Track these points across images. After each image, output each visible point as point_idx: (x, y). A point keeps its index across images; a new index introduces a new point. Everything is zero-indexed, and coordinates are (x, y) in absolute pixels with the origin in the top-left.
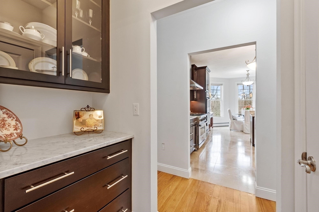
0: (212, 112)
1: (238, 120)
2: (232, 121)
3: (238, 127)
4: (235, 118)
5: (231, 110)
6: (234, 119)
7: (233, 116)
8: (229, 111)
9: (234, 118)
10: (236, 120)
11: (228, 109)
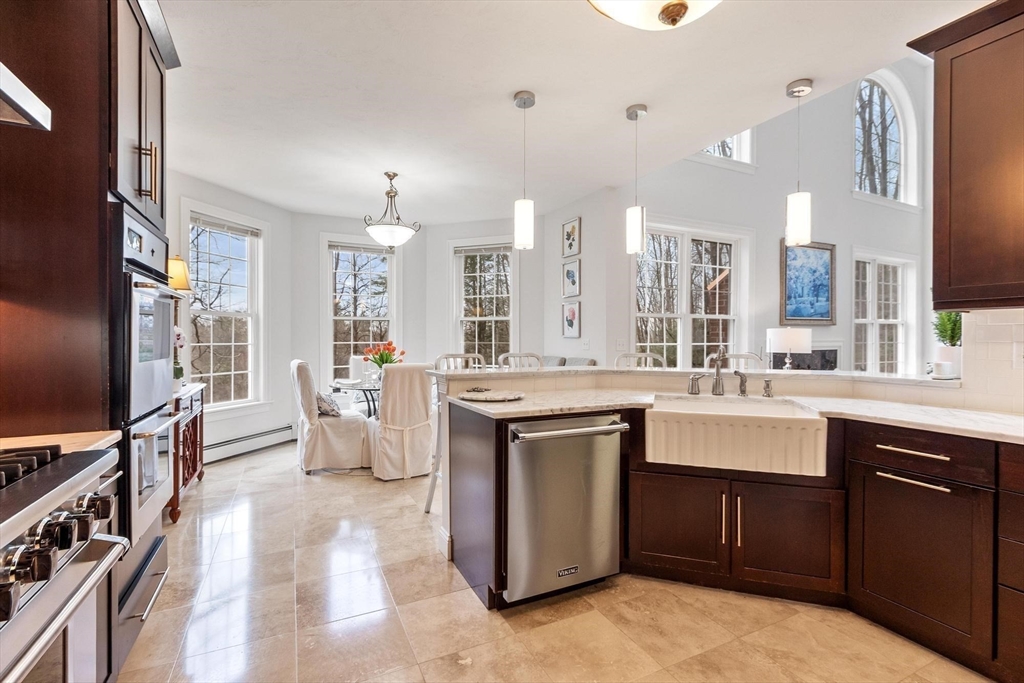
0: (194, 380)
1: (343, 412)
2: (317, 420)
3: (347, 453)
4: (328, 409)
5: (310, 368)
6: (323, 414)
7: (320, 399)
8: (302, 371)
9: (325, 407)
10: (337, 416)
11: (295, 363)
